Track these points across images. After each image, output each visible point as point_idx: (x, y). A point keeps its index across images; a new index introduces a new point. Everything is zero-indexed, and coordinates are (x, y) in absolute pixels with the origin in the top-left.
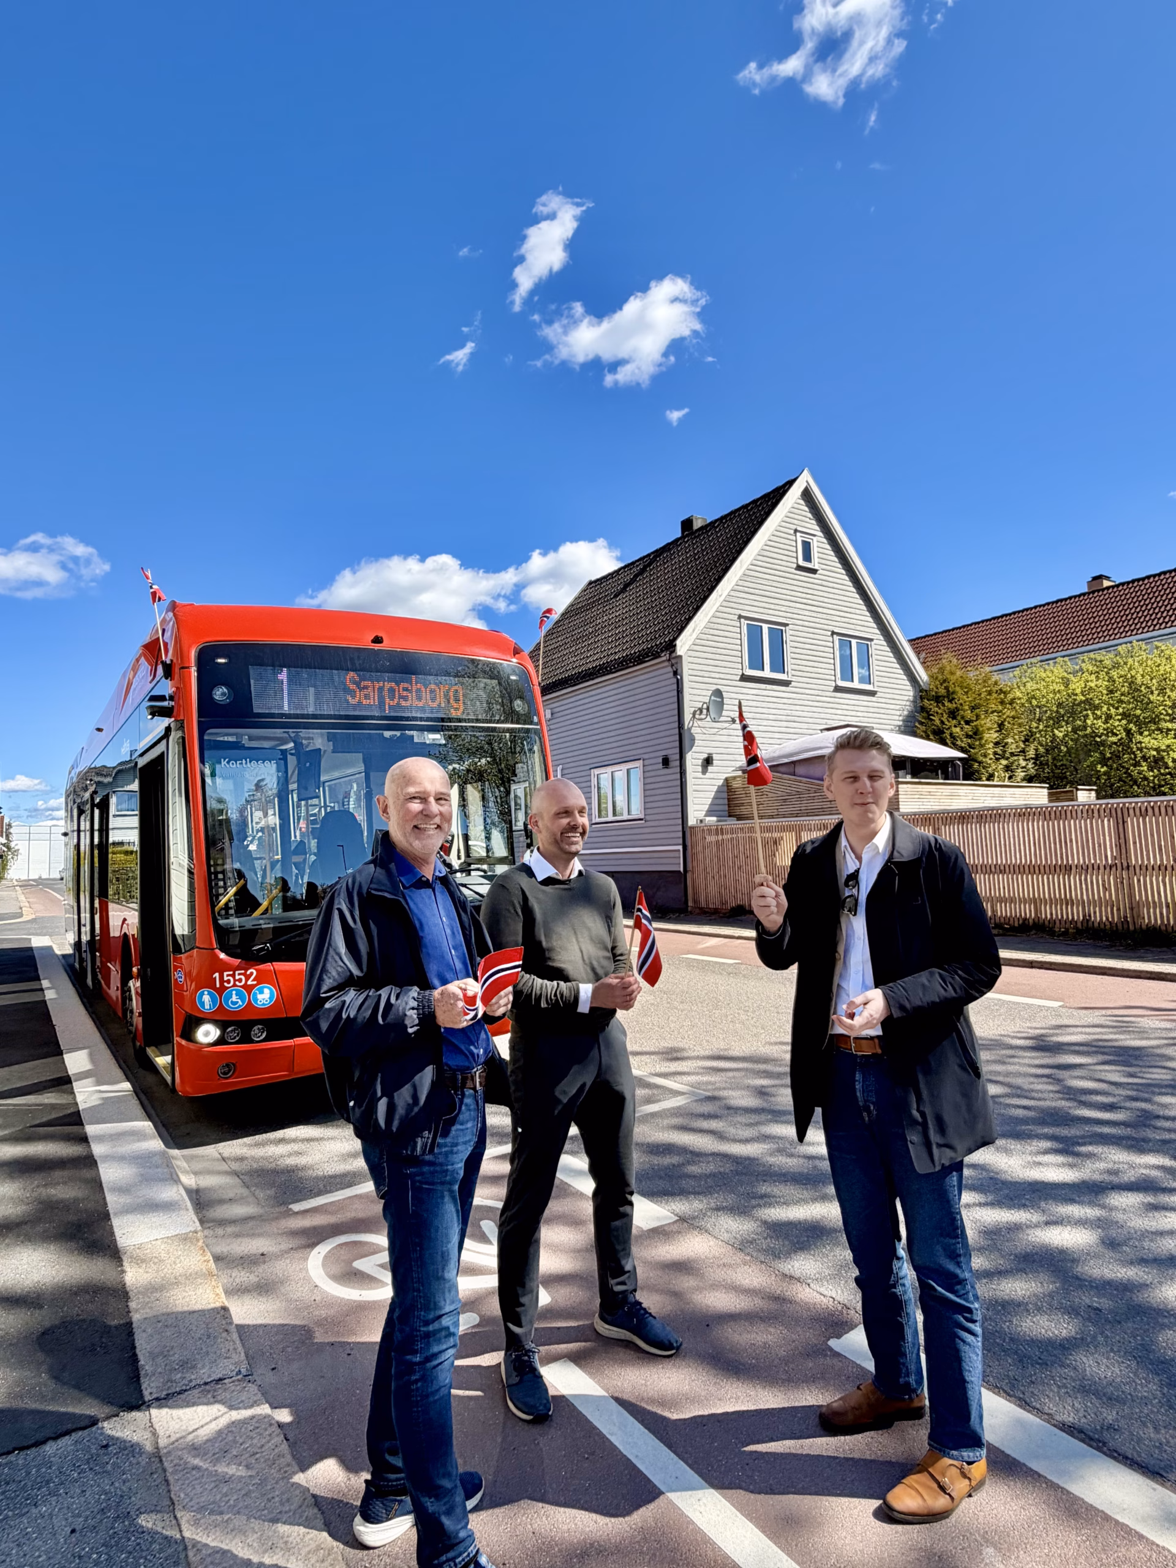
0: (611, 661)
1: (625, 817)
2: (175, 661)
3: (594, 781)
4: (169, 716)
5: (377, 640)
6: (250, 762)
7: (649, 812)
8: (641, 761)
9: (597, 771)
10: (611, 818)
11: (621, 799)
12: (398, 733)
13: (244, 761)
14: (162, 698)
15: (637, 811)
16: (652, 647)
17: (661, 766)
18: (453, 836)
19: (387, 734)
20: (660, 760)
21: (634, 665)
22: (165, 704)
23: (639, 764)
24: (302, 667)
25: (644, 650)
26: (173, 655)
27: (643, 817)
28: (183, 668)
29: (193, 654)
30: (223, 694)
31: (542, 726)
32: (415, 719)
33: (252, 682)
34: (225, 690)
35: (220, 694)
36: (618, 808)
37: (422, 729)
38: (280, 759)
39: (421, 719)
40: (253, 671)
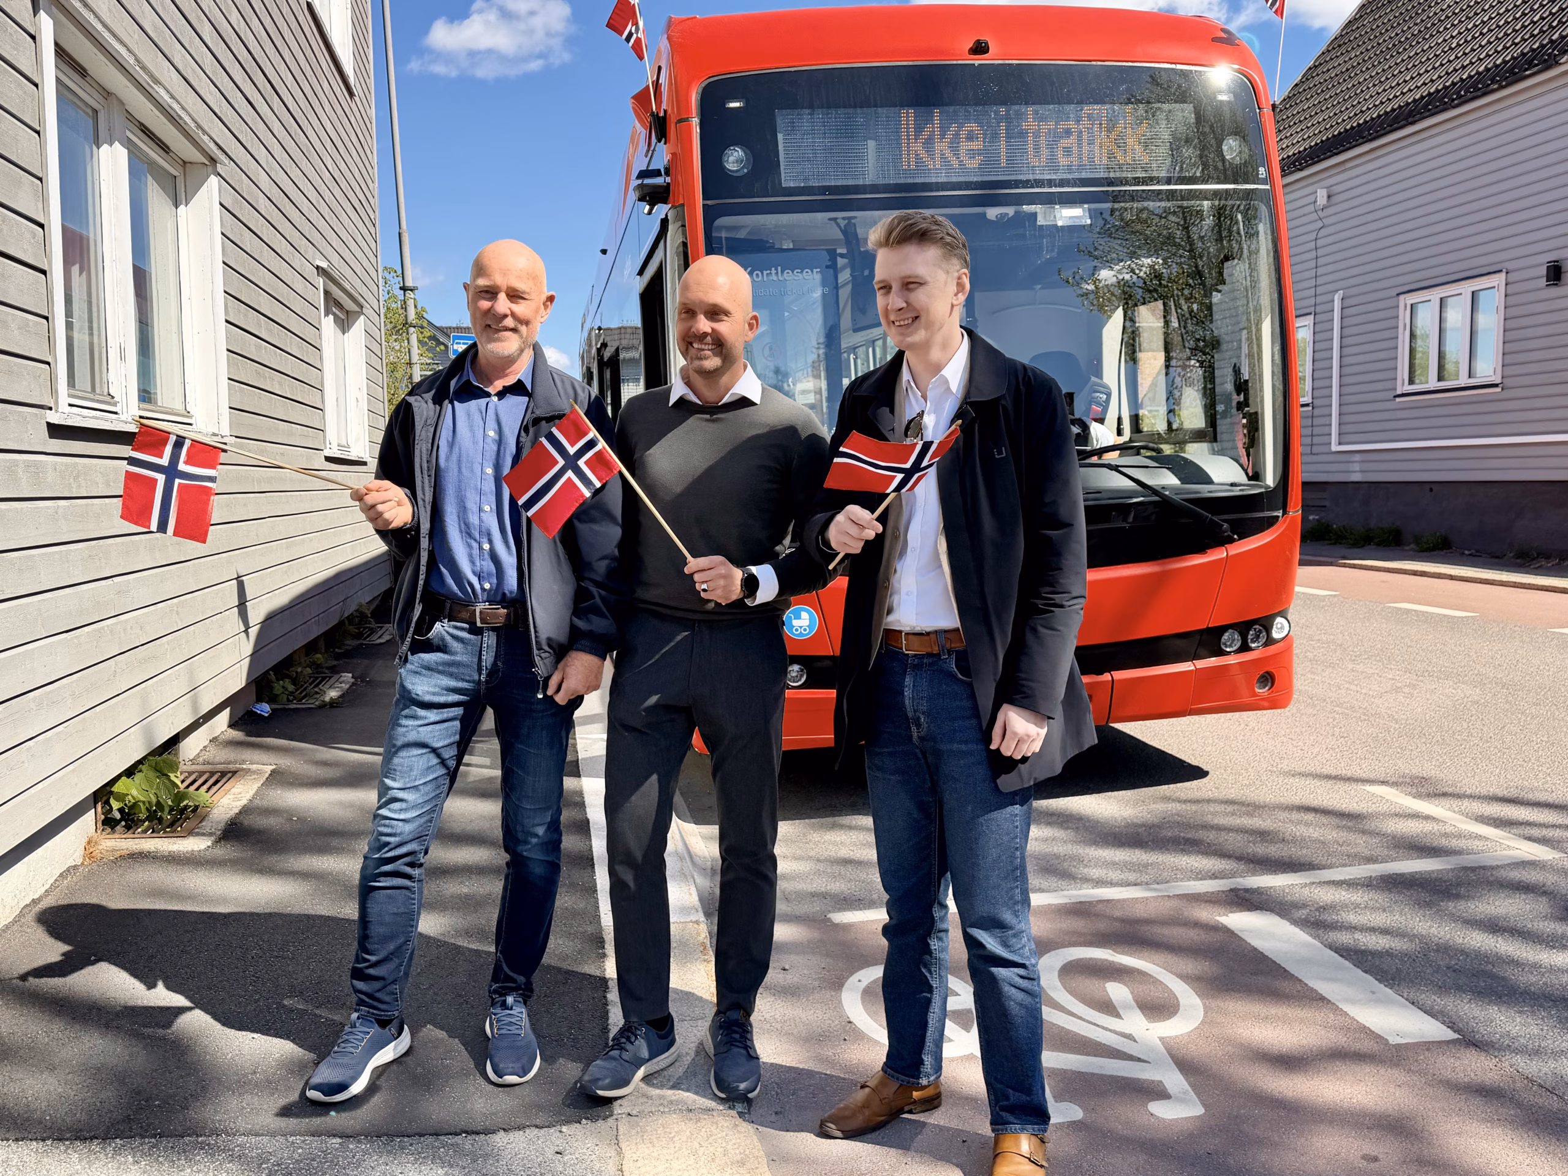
0: (1454, 84)
1: (1463, 381)
2: (669, 111)
3: (1404, 316)
4: (665, 201)
5: (980, 49)
6: (782, 272)
7: (1510, 371)
8: (1503, 275)
9: (1411, 299)
10: (1433, 383)
11: (1457, 349)
12: (1010, 211)
13: (773, 271)
14: (657, 173)
15: (1488, 368)
16: (1542, 46)
17: (1543, 282)
18: (1109, 395)
19: (992, 213)
20: (1543, 271)
21: (1502, 87)
22: (659, 181)
23: (1499, 280)
24: (855, 107)
25: (1523, 54)
26: (668, 105)
27: (1498, 381)
28: (680, 121)
29: (694, 98)
30: (739, 161)
31: (1273, 185)
32: (1039, 183)
33: (780, 137)
34: (741, 153)
35: (734, 159)
36: (1449, 367)
37: (1051, 200)
38: (827, 267)
39: (1051, 183)
40: (782, 119)
